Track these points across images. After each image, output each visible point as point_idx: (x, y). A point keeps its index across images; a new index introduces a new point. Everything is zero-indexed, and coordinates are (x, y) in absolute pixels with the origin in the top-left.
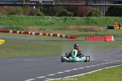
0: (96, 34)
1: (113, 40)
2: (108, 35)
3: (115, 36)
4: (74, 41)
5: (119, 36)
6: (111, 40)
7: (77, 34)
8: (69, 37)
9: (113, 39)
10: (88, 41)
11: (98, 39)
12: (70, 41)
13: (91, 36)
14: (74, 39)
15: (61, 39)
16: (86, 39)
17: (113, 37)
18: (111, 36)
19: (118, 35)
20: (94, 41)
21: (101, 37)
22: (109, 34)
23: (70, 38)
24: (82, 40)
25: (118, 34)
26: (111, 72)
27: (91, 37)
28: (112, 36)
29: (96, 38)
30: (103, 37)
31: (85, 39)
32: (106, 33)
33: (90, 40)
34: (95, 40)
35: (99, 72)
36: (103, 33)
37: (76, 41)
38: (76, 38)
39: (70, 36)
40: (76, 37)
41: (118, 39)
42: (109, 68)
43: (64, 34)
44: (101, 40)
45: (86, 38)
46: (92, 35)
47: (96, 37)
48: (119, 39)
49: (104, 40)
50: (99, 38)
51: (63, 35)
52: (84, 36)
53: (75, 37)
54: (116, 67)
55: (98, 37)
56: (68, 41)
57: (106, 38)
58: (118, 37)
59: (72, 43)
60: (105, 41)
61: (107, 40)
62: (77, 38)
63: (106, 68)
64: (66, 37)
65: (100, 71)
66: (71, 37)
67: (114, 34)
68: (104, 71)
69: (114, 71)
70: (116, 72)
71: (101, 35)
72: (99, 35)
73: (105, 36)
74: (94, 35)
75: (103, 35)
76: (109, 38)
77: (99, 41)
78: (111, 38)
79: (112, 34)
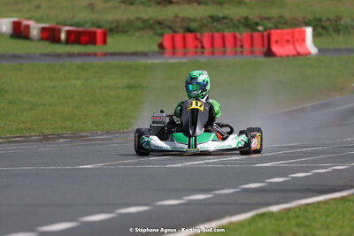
0: (215, 19)
1: (313, 50)
2: (286, 23)
3: (320, 28)
4: (95, 55)
5: (346, 27)
6: (300, 50)
7: (110, 17)
8: (63, 36)
9: (310, 45)
10: (174, 54)
11: (229, 42)
12: (71, 55)
13: (189, 30)
14: (90, 49)
15: (20, 46)
16: (161, 46)
17: (309, 31)
18: (297, 25)
19: (342, 22)
20: (202, 59)
21: (243, 34)
22: (287, 13)
23: (68, 42)
24: (135, 54)
25: (340, 18)
26: (301, 231)
27: (190, 36)
28: (307, 24)
29: (218, 41)
30: (255, 34)
31: (156, 48)
32: (274, 12)
33: (179, 50)
34: (208, 50)
35: (235, 230)
36: (253, 13)
37: (105, 55)
38: (105, 42)
39: (68, 33)
40: (105, 35)
41: (340, 41)
42: (289, 210)
43: (37, 21)
44: (247, 48)
45: (158, 40)
46: (194, 25)
47: (217, 35)
48: (343, 46)
49: (258, 48)
50: (235, 37)
51: (28, 27)
52: (151, 27)
53: (99, 38)
54: (326, 202)
55: (228, 33)
56: (59, 56)
57: (273, 39)
58: (337, 31)
59: (81, 67)
60: (269, 53)
61: (275, 49)
62: (109, 40)
63: (275, 209)
64: (50, 35)
65: (241, 224)
66: (75, 38)
67: (318, 16)
68: (260, 224)
69: (317, 225)
70: (328, 228)
71: (243, 20)
72: (232, 20)
73: (266, 29)
74: (205, 22)
75: (257, 24)
76: (288, 41)
77: (236, 53)
78: (297, 40)
79: (304, 18)
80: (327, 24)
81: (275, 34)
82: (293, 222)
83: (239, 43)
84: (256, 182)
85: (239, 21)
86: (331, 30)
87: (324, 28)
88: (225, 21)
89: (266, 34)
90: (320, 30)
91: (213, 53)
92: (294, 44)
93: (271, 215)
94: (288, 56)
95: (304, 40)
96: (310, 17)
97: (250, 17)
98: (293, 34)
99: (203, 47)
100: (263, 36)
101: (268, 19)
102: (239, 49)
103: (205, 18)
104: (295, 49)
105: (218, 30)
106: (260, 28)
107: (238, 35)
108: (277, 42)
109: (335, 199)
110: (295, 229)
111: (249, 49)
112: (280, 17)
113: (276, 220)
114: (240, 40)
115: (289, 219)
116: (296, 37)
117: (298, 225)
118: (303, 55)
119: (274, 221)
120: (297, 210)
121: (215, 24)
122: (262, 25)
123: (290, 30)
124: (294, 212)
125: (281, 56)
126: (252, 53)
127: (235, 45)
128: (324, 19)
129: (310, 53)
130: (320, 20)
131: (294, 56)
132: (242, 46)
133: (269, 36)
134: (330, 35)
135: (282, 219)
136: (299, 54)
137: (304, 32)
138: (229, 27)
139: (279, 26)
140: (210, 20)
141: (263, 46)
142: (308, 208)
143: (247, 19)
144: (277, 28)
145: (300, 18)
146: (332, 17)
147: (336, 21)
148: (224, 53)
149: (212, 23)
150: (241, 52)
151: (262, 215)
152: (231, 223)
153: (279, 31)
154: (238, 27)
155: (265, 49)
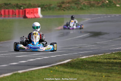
0: (6, 4)
1: (41, 16)
2: (31, 6)
3: (44, 8)
5: (53, 8)
9: (40, 14)
11: (11, 13)
17: (39, 9)
18: (35, 7)
21: (16, 10)
22: (32, 3)
25: (51, 5)
26: (29, 79)
28: (39, 7)
32: (27, 2)
34: (3, 16)
35: (5, 79)
42: (25, 72)
54: (39, 70)
55: (11, 10)
57: (27, 12)
58: (50, 9)
60: (25, 17)
61: (27, 15)
63: (20, 72)
67: (43, 4)
68: (14, 77)
69: (34, 77)
70: (39, 78)
71: (16, 5)
72: (12, 5)
73: (24, 8)
74: (2, 5)
75: (21, 6)
76: (32, 13)
77: (13, 17)
78: (35, 12)
79: (38, 4)
80: (46, 6)
81: (27, 10)
82: (26, 76)
83: (14, 13)
84: (15, 62)
85: (15, 5)
86: (47, 9)
87: (45, 8)
88: (9, 5)
89: (24, 10)
90: (43, 9)
91: (5, 17)
92: (34, 14)
93: (19, 74)
94: (32, 18)
95: (37, 12)
96: (40, 4)
97: (19, 4)
98: (33, 10)
99: (1, 14)
100: (23, 11)
101: (25, 5)
102: (14, 15)
103: (2, 4)
104: (34, 15)
105: (7, 9)
106: (22, 8)
107: (14, 10)
108: (28, 13)
109: (42, 69)
110: (27, 79)
111: (18, 15)
112: (29, 4)
113: (20, 75)
114: (15, 12)
115: (25, 75)
116: (35, 11)
117: (28, 77)
118: (37, 18)
119: (19, 76)
120: (28, 72)
121: (6, 6)
122: (23, 7)
123: (33, 9)
124: (27, 73)
125: (29, 18)
126: (19, 16)
127: (13, 14)
128: (45, 5)
129: (39, 17)
130: (44, 5)
131: (34, 18)
132: (15, 14)
133: (25, 11)
134: (47, 11)
135: (22, 75)
136: (36, 17)
137: (38, 10)
138: (11, 7)
139: (29, 7)
140: (4, 5)
141: (23, 14)
142: (32, 72)
143: (17, 4)
144: (28, 8)
145: (37, 5)
146: (48, 4)
147: (49, 6)
148: (9, 17)
149: (5, 6)
150: (15, 17)
151: (15, 74)
152: (4, 77)
153: (28, 9)
154: (14, 7)
155: (24, 15)
